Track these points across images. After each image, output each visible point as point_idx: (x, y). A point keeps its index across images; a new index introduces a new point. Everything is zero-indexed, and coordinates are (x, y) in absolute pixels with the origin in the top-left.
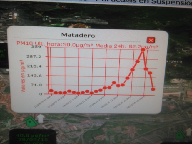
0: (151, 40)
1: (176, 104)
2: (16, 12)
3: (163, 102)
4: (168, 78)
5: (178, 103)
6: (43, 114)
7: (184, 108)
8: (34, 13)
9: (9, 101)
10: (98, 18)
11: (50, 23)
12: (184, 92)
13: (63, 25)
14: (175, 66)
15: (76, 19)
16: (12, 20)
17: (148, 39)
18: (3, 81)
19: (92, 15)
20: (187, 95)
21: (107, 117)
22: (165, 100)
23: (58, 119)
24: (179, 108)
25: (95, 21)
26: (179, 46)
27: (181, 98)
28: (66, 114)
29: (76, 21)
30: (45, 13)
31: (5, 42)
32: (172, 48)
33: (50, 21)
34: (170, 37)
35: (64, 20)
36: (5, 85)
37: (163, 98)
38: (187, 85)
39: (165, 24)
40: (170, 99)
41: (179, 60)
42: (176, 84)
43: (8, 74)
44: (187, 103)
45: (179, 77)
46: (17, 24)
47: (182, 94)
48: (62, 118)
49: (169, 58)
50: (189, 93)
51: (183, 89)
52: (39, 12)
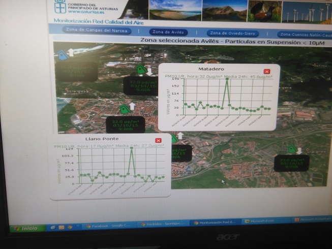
0: (267, 72)
1: (288, 122)
2: (166, 52)
3: (277, 121)
4: (281, 101)
5: (289, 121)
6: (182, 132)
7: (294, 126)
8: (179, 54)
9: (157, 122)
10: (226, 55)
11: (191, 61)
12: (294, 113)
13: (200, 61)
14: (286, 91)
15: (210, 57)
16: (163, 59)
17: (265, 70)
18: (153, 106)
19: (222, 54)
20: (296, 115)
21: (233, 134)
22: (279, 119)
23: (194, 136)
24: (291, 125)
25: (224, 58)
26: (288, 75)
27: (292, 117)
28: (200, 132)
29: (210, 58)
30: (188, 53)
31: (157, 75)
32: (283, 77)
33: (191, 59)
34: (282, 69)
35: (201, 58)
36: (155, 109)
37: (278, 117)
38: (295, 106)
39: (277, 59)
40: (283, 118)
41: (289, 87)
42: (287, 106)
43: (157, 100)
44: (296, 121)
45: (289, 100)
46: (166, 62)
47: (292, 114)
48: (197, 135)
49: (281, 85)
50: (298, 113)
51: (293, 110)
52: (183, 52)
